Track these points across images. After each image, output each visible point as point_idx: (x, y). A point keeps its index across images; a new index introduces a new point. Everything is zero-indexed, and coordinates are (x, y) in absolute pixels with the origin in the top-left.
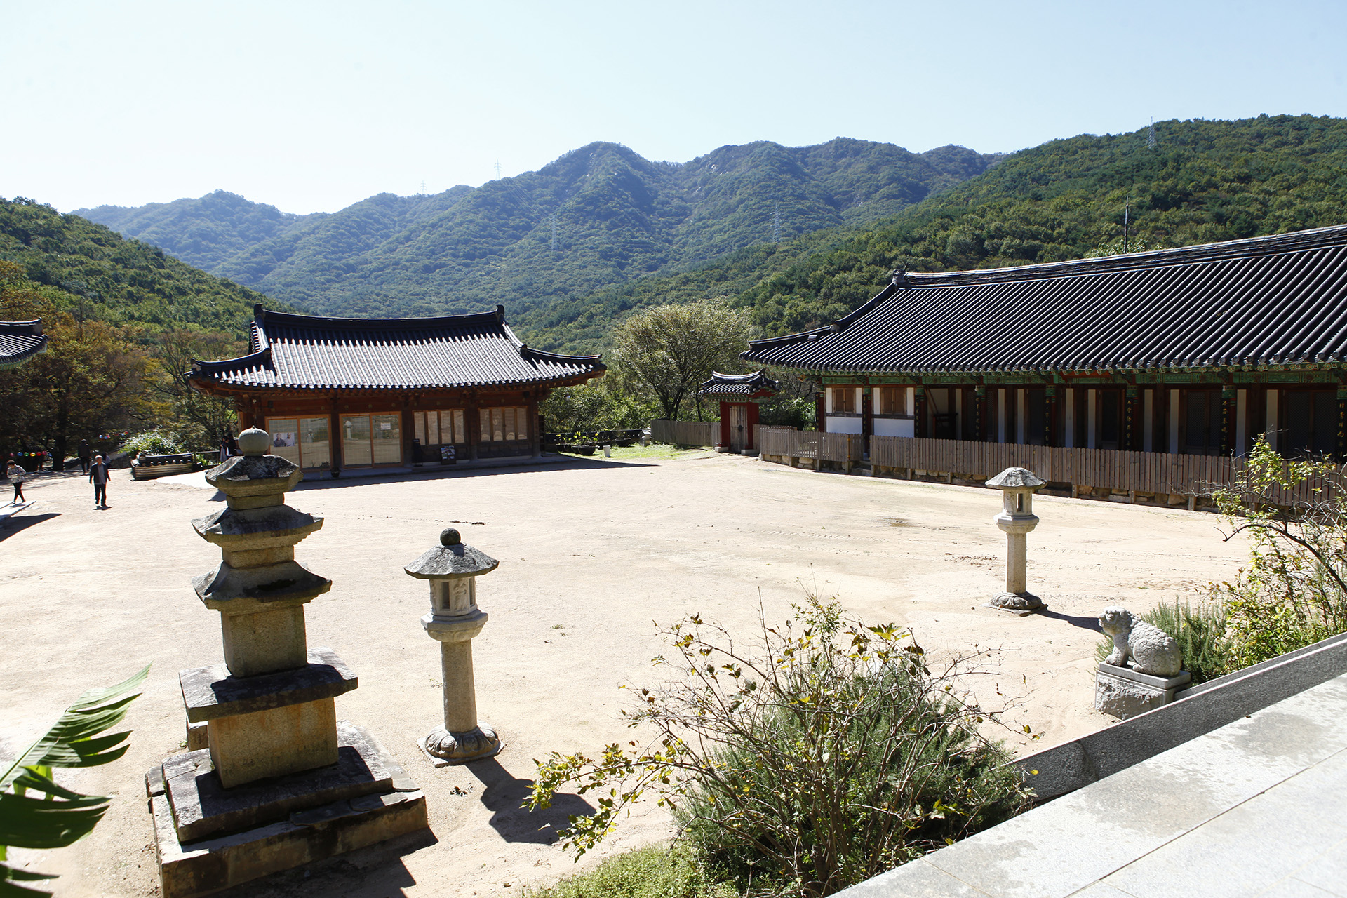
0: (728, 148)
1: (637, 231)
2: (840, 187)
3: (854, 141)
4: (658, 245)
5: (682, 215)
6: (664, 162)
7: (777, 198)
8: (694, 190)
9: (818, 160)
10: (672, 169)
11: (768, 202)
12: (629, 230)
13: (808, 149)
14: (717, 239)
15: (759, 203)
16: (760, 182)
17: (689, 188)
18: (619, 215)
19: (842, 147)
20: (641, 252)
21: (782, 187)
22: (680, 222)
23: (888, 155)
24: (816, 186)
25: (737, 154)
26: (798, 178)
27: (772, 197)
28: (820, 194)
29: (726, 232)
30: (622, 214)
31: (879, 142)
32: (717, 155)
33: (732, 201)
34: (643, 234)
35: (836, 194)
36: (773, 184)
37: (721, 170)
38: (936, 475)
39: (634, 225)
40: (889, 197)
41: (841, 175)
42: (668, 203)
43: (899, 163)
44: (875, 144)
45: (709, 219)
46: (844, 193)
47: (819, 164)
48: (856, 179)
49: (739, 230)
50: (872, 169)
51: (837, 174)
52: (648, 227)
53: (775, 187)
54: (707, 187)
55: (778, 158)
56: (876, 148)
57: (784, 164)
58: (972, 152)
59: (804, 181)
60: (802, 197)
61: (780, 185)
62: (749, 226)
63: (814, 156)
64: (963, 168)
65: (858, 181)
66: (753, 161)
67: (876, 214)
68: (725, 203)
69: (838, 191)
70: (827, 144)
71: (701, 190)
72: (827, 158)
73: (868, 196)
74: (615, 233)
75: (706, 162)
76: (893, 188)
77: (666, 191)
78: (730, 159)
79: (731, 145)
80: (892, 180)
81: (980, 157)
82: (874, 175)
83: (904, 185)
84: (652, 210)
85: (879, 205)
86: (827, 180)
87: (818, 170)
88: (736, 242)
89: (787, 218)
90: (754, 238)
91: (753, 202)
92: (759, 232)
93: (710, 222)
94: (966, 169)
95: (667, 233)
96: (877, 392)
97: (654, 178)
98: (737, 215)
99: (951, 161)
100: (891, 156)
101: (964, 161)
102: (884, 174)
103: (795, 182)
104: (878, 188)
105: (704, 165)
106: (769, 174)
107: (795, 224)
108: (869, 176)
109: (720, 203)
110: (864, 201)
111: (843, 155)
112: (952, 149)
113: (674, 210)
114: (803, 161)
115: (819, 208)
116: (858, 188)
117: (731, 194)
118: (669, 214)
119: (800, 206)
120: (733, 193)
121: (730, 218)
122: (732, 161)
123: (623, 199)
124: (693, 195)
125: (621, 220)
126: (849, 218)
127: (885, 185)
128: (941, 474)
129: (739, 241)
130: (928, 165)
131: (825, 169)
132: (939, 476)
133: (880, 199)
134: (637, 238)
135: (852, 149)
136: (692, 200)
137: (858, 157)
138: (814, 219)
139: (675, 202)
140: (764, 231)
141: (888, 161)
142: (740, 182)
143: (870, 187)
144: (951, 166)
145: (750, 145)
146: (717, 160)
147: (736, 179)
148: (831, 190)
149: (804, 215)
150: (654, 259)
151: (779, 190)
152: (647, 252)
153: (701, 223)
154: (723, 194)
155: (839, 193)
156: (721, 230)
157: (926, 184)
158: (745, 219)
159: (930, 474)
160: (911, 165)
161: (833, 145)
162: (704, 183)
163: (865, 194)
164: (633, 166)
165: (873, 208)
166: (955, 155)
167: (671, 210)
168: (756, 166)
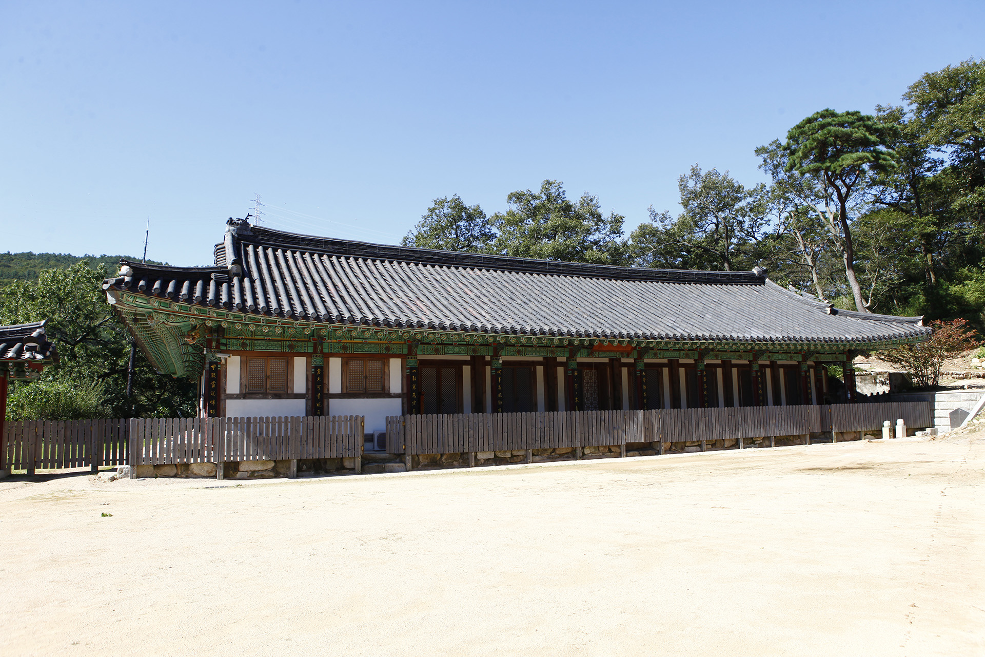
38: (508, 455)
96: (335, 365)
128: (515, 453)
132: (512, 456)
159: (499, 455)
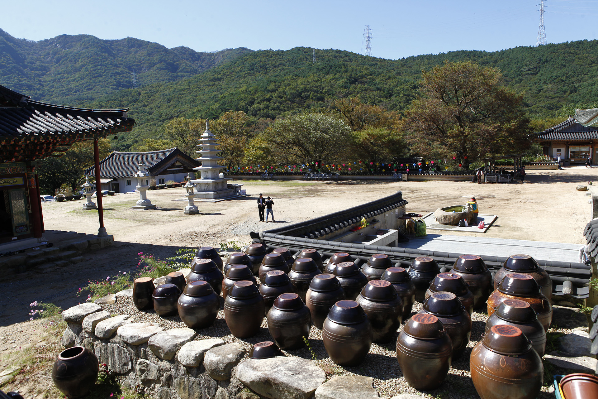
0: (65, 36)
1: (22, 77)
2: (134, 62)
3: (137, 40)
4: (37, 87)
5: (44, 70)
6: (24, 39)
7: (103, 65)
8: (48, 57)
9: (119, 48)
10: (30, 44)
11: (99, 67)
12: (16, 77)
13: (113, 41)
14: (73, 85)
15: (93, 67)
16: (92, 56)
17: (45, 56)
18: (7, 67)
19: (131, 42)
20: (27, 90)
21: (105, 60)
22: (44, 74)
23: (156, 48)
24: (122, 61)
25: (72, 40)
26: (112, 56)
27: (101, 65)
28: (125, 65)
29: (77, 81)
30: (9, 67)
31: (150, 41)
32: (59, 39)
33: (76, 65)
34: (25, 79)
35: (133, 66)
36: (100, 58)
37: (63, 47)
39: (18, 74)
40: (161, 69)
41: (133, 56)
42: (33, 63)
43: (163, 53)
44: (149, 42)
45: (64, 74)
46: (137, 66)
47: (120, 50)
48: (142, 59)
49: (85, 80)
50: (149, 54)
51: (131, 55)
52: (26, 75)
53: (101, 60)
54: (57, 56)
55: (99, 44)
56: (150, 45)
57: (103, 48)
58: (193, 51)
59: (115, 58)
60: (116, 66)
61: (104, 59)
62: (91, 79)
63: (116, 45)
64: (191, 57)
65: (143, 60)
66: (85, 45)
67: (156, 77)
68: (73, 66)
69: (133, 64)
70: (122, 40)
71: (53, 58)
72: (125, 47)
73: (150, 68)
74: (7, 78)
75: (53, 42)
76: (162, 65)
77: (31, 56)
78: (68, 43)
79: (68, 34)
80: (161, 61)
81: (197, 53)
82: (151, 58)
83: (167, 64)
84: (26, 66)
85: (156, 73)
86: (126, 58)
87: (120, 53)
88: (85, 87)
89: (111, 76)
90: (95, 86)
91: (90, 67)
92: (97, 83)
93: (66, 75)
94: (192, 58)
95: (38, 80)
97: (21, 48)
98: (81, 73)
99: (184, 54)
100: (158, 49)
101: (190, 54)
102: (156, 58)
103: (111, 58)
104: (154, 64)
105: (51, 43)
106: (96, 53)
107: (116, 79)
108: (149, 58)
109: (70, 66)
110: (148, 70)
111: (132, 46)
112: (183, 48)
113: (39, 68)
114: (111, 47)
115: (126, 72)
116: (144, 63)
117: (75, 61)
118: (36, 69)
119: (117, 71)
120: (76, 61)
121: (78, 74)
122: (70, 44)
123: (7, 59)
124: (48, 60)
125: (9, 71)
126: (142, 78)
127: (158, 63)
129: (87, 87)
130: (176, 55)
131: (124, 52)
133: (156, 70)
134: (23, 81)
135: (137, 43)
136: (48, 63)
137: (141, 48)
138: (125, 77)
139: (38, 63)
140: (100, 82)
141: (157, 51)
142: (80, 55)
143: (150, 63)
144: (185, 56)
145: (79, 36)
146: (60, 42)
147: (77, 53)
148: (130, 64)
149: (120, 75)
150: (36, 94)
151: (104, 62)
152: (31, 90)
153: (60, 76)
154: (70, 61)
155: (134, 65)
156: (74, 80)
157: (177, 64)
158: (87, 75)
160: (168, 54)
161: (126, 41)
162: (55, 54)
163: (148, 67)
164: (6, 39)
165: (154, 74)
166: (186, 51)
167: (37, 67)
168: (87, 48)
